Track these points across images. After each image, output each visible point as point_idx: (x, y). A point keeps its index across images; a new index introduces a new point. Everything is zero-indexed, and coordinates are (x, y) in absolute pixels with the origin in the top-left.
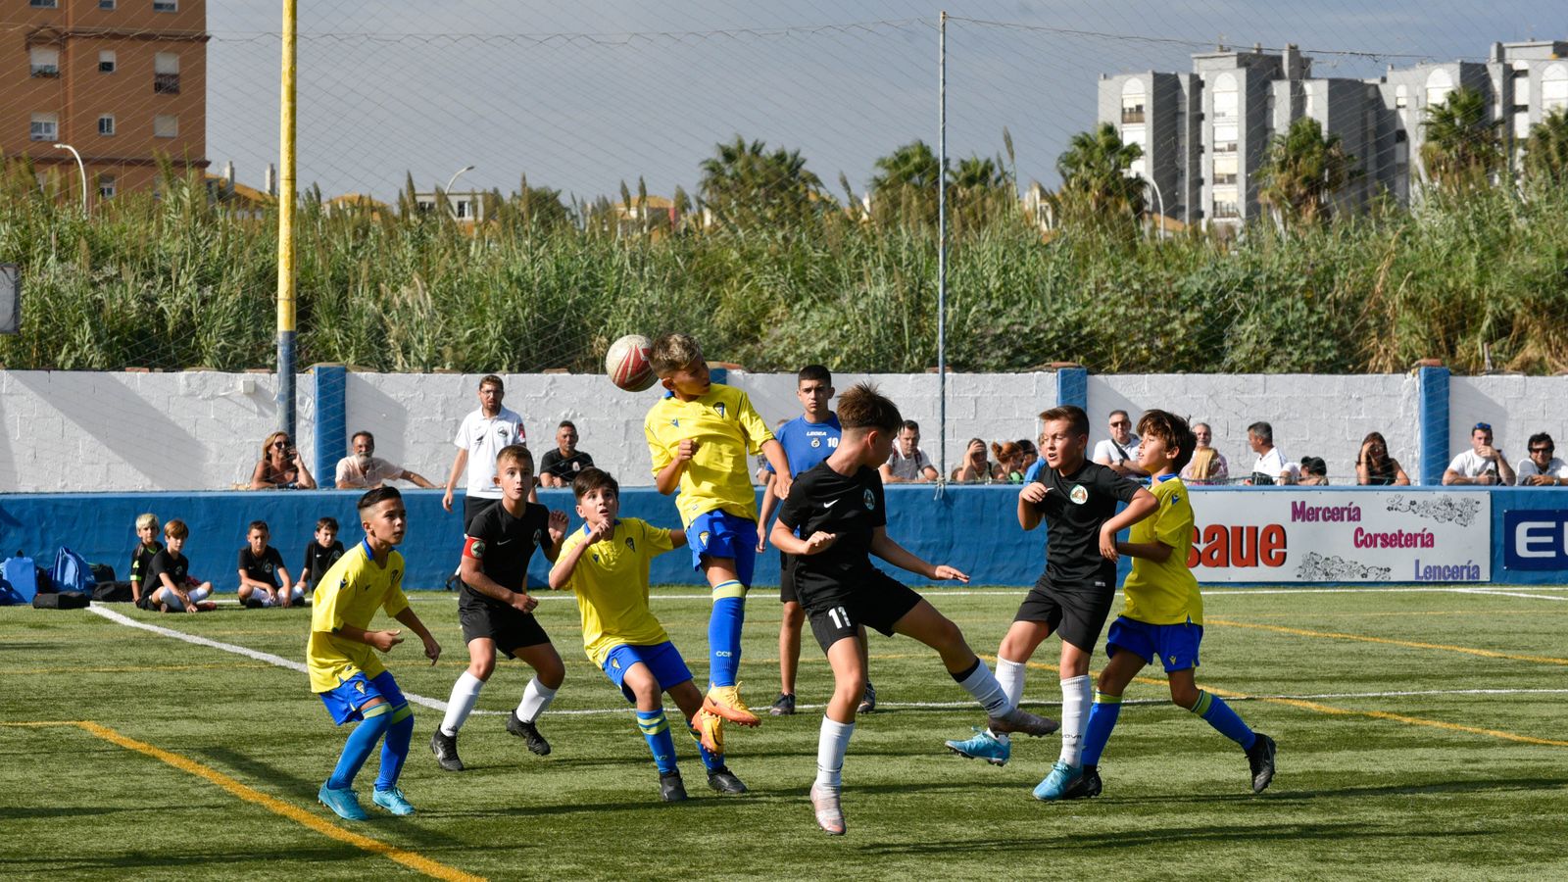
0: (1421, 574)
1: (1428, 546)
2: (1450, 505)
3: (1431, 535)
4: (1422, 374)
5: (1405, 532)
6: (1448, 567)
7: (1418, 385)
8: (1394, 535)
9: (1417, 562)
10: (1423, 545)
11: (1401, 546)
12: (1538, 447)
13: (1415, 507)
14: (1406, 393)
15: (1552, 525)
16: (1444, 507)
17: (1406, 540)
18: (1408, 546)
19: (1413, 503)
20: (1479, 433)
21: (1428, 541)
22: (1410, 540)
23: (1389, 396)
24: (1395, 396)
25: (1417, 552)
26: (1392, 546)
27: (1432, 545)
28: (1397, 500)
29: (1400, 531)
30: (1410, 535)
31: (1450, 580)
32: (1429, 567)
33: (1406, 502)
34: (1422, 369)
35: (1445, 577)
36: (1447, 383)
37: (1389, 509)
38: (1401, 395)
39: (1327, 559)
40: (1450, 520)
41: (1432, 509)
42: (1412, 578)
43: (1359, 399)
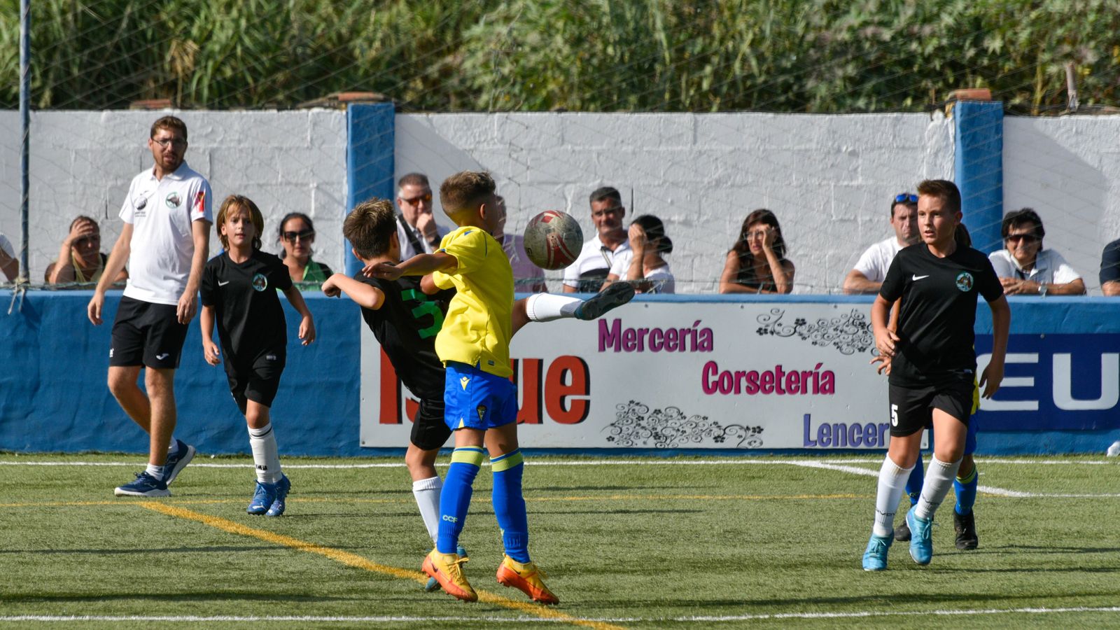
0: (814, 436)
1: (824, 391)
2: (863, 325)
3: (830, 375)
4: (958, 113)
5: (787, 370)
6: (858, 425)
7: (951, 131)
8: (769, 373)
9: (807, 418)
10: (817, 390)
11: (781, 391)
12: (1017, 232)
13: (803, 329)
14: (931, 145)
15: (1033, 358)
16: (852, 329)
17: (789, 382)
18: (792, 392)
19: (800, 322)
20: (902, 210)
21: (825, 383)
22: (795, 382)
23: (903, 148)
24: (914, 149)
25: (809, 402)
26: (766, 392)
27: (832, 390)
28: (774, 318)
29: (779, 368)
30: (795, 373)
31: (862, 446)
32: (826, 425)
33: (789, 322)
34: (959, 104)
35: (853, 442)
36: (999, 129)
37: (760, 331)
38: (924, 148)
39: (658, 412)
41: (831, 331)
42: (799, 443)
43: (854, 154)
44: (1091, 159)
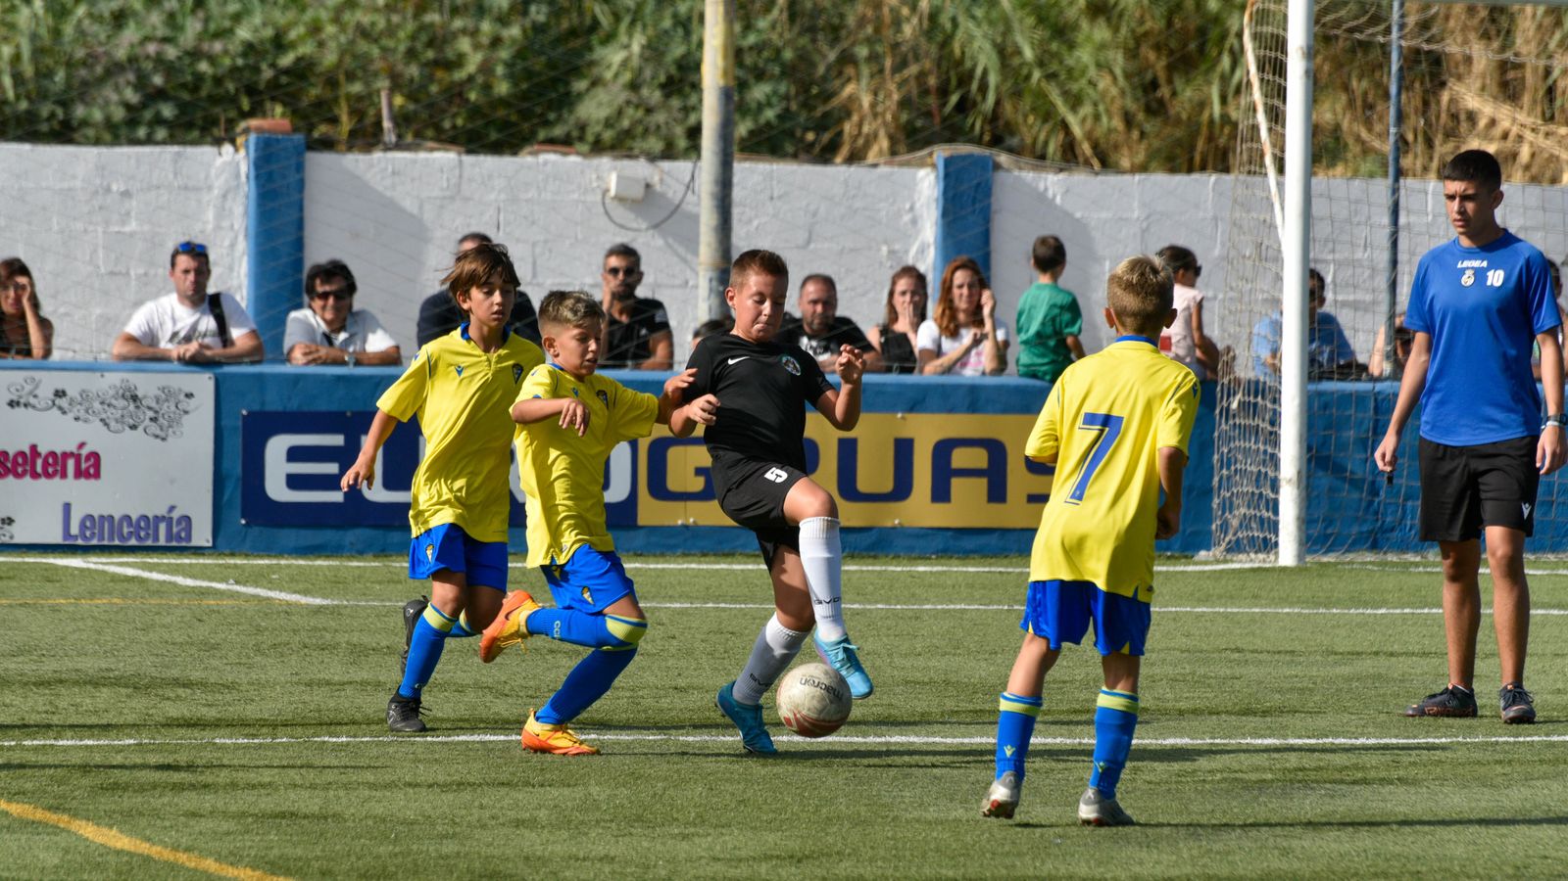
0: (75, 530)
1: (87, 475)
2: (135, 398)
3: (95, 457)
4: (252, 147)
5: (43, 450)
6: (128, 518)
7: (244, 168)
8: (22, 454)
9: (67, 507)
10: (79, 474)
11: (35, 475)
12: (327, 288)
13: (63, 402)
14: (219, 185)
15: (337, 440)
16: (122, 403)
17: (46, 464)
18: (48, 476)
19: (60, 394)
20: (184, 261)
21: (89, 466)
22: (54, 465)
23: (186, 188)
24: (197, 189)
25: (68, 489)
26: (18, 476)
27: (97, 475)
28: (28, 388)
29: (34, 448)
30: (53, 454)
31: (133, 542)
32: (90, 517)
33: (46, 392)
34: (252, 137)
35: (122, 537)
36: (300, 167)
37: (12, 404)
38: (210, 188)
40: (133, 427)
41: (97, 405)
42: (57, 538)
43: (126, 194)
44: (409, 205)
